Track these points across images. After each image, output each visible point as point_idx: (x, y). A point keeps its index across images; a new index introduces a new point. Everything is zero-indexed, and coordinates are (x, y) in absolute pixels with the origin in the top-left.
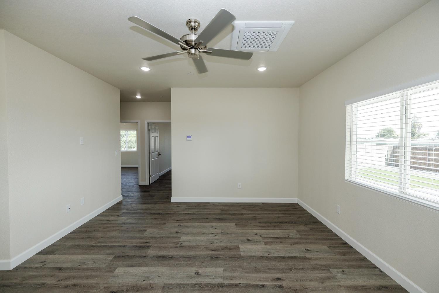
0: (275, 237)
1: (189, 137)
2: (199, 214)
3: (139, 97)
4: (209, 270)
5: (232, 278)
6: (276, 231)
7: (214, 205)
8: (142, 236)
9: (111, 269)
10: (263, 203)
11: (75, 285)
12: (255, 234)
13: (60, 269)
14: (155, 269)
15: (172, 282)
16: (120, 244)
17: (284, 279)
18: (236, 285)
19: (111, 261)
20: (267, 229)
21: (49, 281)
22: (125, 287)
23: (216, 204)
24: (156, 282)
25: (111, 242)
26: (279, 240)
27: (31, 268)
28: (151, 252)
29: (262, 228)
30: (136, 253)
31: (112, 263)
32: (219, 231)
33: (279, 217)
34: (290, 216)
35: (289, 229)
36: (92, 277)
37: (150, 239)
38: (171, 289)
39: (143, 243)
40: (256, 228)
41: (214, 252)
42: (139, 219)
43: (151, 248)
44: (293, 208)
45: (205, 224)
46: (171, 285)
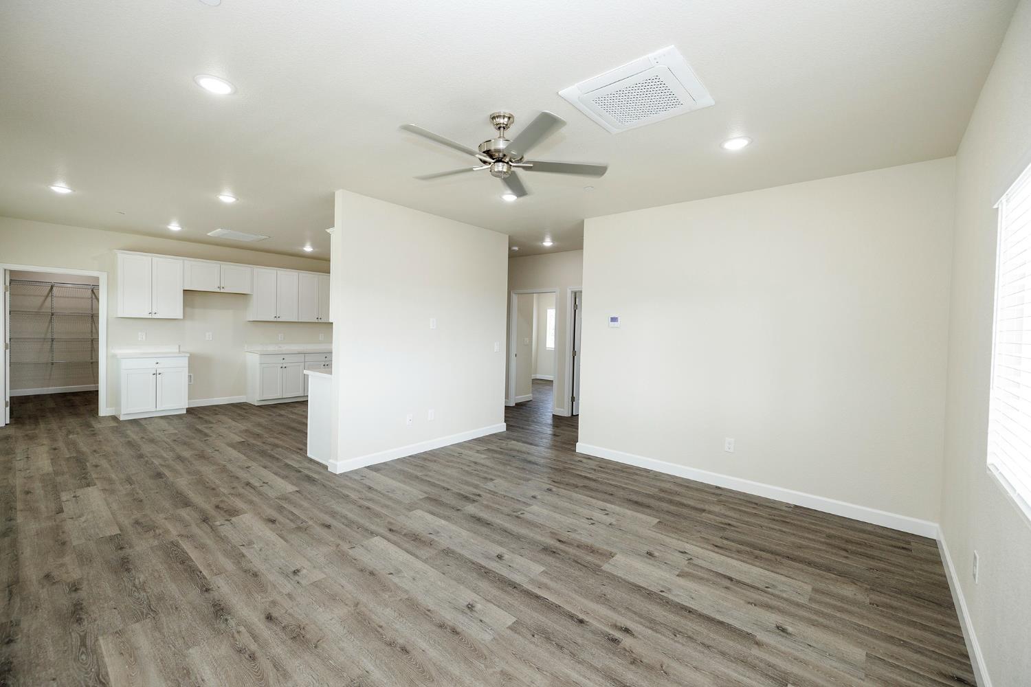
0: (727, 574)
1: (614, 319)
2: (606, 483)
3: (548, 243)
4: (519, 561)
5: (541, 586)
6: (745, 567)
7: (657, 476)
8: (482, 485)
9: (411, 507)
10: (796, 507)
11: (368, 508)
12: (682, 552)
13: (370, 488)
14: (454, 528)
15: (458, 550)
16: (445, 485)
17: (640, 637)
18: (537, 597)
19: (421, 500)
20: (730, 555)
21: (353, 495)
22: (405, 531)
23: (663, 476)
24: (441, 541)
25: (439, 480)
26: (727, 583)
27: (351, 478)
28: (471, 509)
29: (716, 549)
30: (453, 501)
31: (418, 502)
32: (608, 520)
33: (800, 547)
34: (846, 557)
35: (793, 576)
36: (387, 507)
37: (486, 492)
38: (450, 556)
39: (474, 494)
40: (698, 544)
41: (558, 544)
42: (501, 463)
43: (476, 504)
44: (892, 546)
45: (594, 501)
46: (453, 552)
